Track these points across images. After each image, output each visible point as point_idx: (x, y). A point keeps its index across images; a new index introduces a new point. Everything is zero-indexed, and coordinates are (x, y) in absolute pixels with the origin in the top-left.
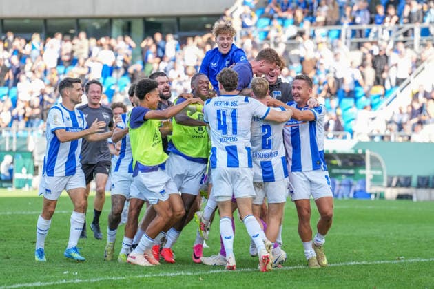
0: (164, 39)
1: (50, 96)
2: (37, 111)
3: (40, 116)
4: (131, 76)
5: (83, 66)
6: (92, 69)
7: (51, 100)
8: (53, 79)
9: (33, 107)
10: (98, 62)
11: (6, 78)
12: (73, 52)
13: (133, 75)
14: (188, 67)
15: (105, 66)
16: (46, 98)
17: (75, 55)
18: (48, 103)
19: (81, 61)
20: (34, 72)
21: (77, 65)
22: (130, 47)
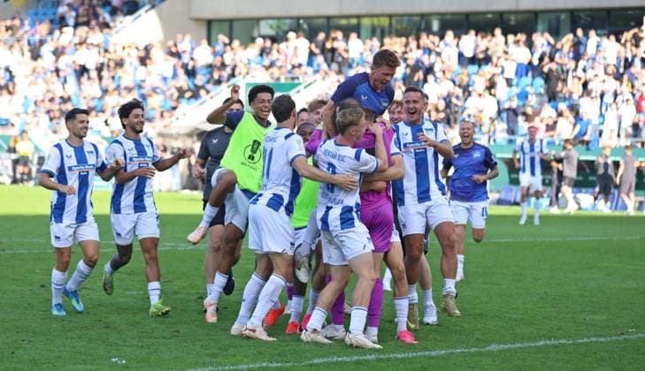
0: (586, 35)
1: (457, 97)
2: (442, 115)
3: (446, 121)
4: (545, 76)
5: (496, 66)
6: (506, 69)
7: (460, 103)
8: (463, 80)
9: (437, 110)
10: (513, 60)
11: (416, 79)
12: (487, 49)
13: (547, 75)
14: (608, 65)
15: (519, 65)
16: (454, 100)
17: (489, 53)
18: (456, 105)
19: (494, 59)
20: (444, 72)
21: (490, 64)
22: (549, 43)
